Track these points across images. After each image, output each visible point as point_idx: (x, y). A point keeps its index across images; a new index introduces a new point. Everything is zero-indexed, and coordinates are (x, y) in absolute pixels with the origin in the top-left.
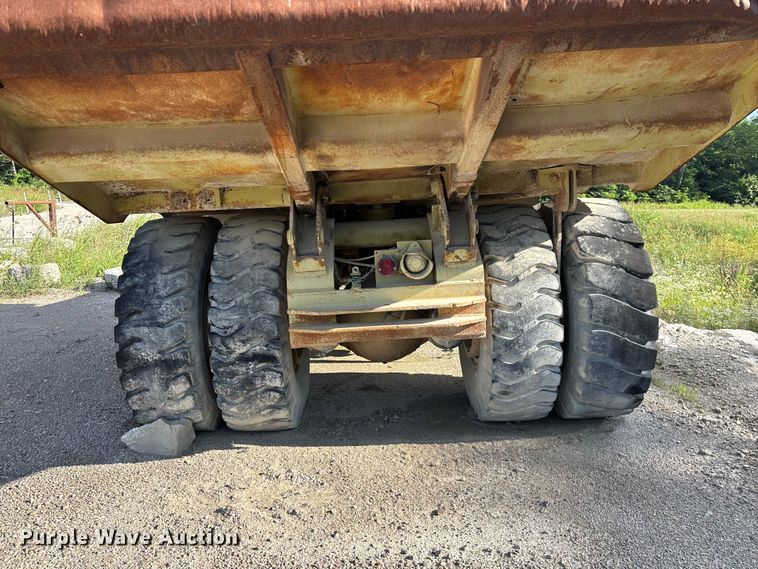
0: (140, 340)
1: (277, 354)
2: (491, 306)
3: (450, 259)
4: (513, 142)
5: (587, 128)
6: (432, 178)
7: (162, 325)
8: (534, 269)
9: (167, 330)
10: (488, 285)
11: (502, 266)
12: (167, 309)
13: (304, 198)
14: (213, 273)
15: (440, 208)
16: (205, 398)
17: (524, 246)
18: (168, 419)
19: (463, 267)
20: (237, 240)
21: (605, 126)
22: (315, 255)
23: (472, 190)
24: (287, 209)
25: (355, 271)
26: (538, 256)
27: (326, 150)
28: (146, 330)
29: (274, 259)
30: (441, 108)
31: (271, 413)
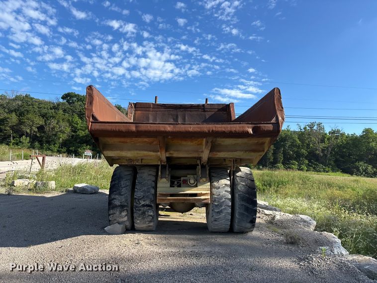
0: (115, 199)
1: (153, 205)
2: (212, 194)
3: (201, 181)
4: (215, 153)
5: (232, 151)
6: (198, 159)
7: (122, 195)
8: (224, 185)
9: (123, 196)
10: (211, 189)
11: (215, 184)
12: (124, 191)
13: (164, 163)
14: (137, 181)
15: (199, 167)
16: (130, 218)
17: (222, 179)
18: (119, 223)
19: (204, 183)
20: (144, 173)
21: (236, 151)
22: (166, 178)
23: (208, 163)
24: (159, 165)
25: (176, 183)
26: (226, 182)
27: (171, 152)
28: (117, 196)
29: (154, 179)
30: (198, 145)
31: (149, 223)
